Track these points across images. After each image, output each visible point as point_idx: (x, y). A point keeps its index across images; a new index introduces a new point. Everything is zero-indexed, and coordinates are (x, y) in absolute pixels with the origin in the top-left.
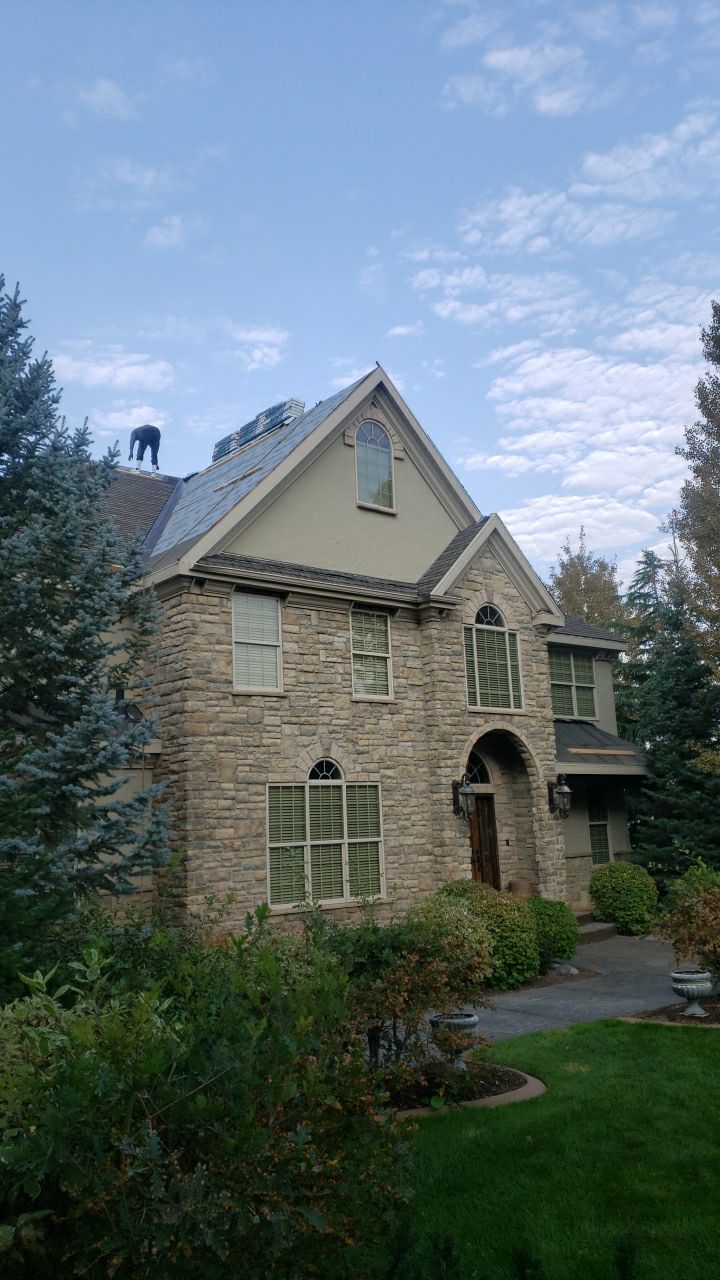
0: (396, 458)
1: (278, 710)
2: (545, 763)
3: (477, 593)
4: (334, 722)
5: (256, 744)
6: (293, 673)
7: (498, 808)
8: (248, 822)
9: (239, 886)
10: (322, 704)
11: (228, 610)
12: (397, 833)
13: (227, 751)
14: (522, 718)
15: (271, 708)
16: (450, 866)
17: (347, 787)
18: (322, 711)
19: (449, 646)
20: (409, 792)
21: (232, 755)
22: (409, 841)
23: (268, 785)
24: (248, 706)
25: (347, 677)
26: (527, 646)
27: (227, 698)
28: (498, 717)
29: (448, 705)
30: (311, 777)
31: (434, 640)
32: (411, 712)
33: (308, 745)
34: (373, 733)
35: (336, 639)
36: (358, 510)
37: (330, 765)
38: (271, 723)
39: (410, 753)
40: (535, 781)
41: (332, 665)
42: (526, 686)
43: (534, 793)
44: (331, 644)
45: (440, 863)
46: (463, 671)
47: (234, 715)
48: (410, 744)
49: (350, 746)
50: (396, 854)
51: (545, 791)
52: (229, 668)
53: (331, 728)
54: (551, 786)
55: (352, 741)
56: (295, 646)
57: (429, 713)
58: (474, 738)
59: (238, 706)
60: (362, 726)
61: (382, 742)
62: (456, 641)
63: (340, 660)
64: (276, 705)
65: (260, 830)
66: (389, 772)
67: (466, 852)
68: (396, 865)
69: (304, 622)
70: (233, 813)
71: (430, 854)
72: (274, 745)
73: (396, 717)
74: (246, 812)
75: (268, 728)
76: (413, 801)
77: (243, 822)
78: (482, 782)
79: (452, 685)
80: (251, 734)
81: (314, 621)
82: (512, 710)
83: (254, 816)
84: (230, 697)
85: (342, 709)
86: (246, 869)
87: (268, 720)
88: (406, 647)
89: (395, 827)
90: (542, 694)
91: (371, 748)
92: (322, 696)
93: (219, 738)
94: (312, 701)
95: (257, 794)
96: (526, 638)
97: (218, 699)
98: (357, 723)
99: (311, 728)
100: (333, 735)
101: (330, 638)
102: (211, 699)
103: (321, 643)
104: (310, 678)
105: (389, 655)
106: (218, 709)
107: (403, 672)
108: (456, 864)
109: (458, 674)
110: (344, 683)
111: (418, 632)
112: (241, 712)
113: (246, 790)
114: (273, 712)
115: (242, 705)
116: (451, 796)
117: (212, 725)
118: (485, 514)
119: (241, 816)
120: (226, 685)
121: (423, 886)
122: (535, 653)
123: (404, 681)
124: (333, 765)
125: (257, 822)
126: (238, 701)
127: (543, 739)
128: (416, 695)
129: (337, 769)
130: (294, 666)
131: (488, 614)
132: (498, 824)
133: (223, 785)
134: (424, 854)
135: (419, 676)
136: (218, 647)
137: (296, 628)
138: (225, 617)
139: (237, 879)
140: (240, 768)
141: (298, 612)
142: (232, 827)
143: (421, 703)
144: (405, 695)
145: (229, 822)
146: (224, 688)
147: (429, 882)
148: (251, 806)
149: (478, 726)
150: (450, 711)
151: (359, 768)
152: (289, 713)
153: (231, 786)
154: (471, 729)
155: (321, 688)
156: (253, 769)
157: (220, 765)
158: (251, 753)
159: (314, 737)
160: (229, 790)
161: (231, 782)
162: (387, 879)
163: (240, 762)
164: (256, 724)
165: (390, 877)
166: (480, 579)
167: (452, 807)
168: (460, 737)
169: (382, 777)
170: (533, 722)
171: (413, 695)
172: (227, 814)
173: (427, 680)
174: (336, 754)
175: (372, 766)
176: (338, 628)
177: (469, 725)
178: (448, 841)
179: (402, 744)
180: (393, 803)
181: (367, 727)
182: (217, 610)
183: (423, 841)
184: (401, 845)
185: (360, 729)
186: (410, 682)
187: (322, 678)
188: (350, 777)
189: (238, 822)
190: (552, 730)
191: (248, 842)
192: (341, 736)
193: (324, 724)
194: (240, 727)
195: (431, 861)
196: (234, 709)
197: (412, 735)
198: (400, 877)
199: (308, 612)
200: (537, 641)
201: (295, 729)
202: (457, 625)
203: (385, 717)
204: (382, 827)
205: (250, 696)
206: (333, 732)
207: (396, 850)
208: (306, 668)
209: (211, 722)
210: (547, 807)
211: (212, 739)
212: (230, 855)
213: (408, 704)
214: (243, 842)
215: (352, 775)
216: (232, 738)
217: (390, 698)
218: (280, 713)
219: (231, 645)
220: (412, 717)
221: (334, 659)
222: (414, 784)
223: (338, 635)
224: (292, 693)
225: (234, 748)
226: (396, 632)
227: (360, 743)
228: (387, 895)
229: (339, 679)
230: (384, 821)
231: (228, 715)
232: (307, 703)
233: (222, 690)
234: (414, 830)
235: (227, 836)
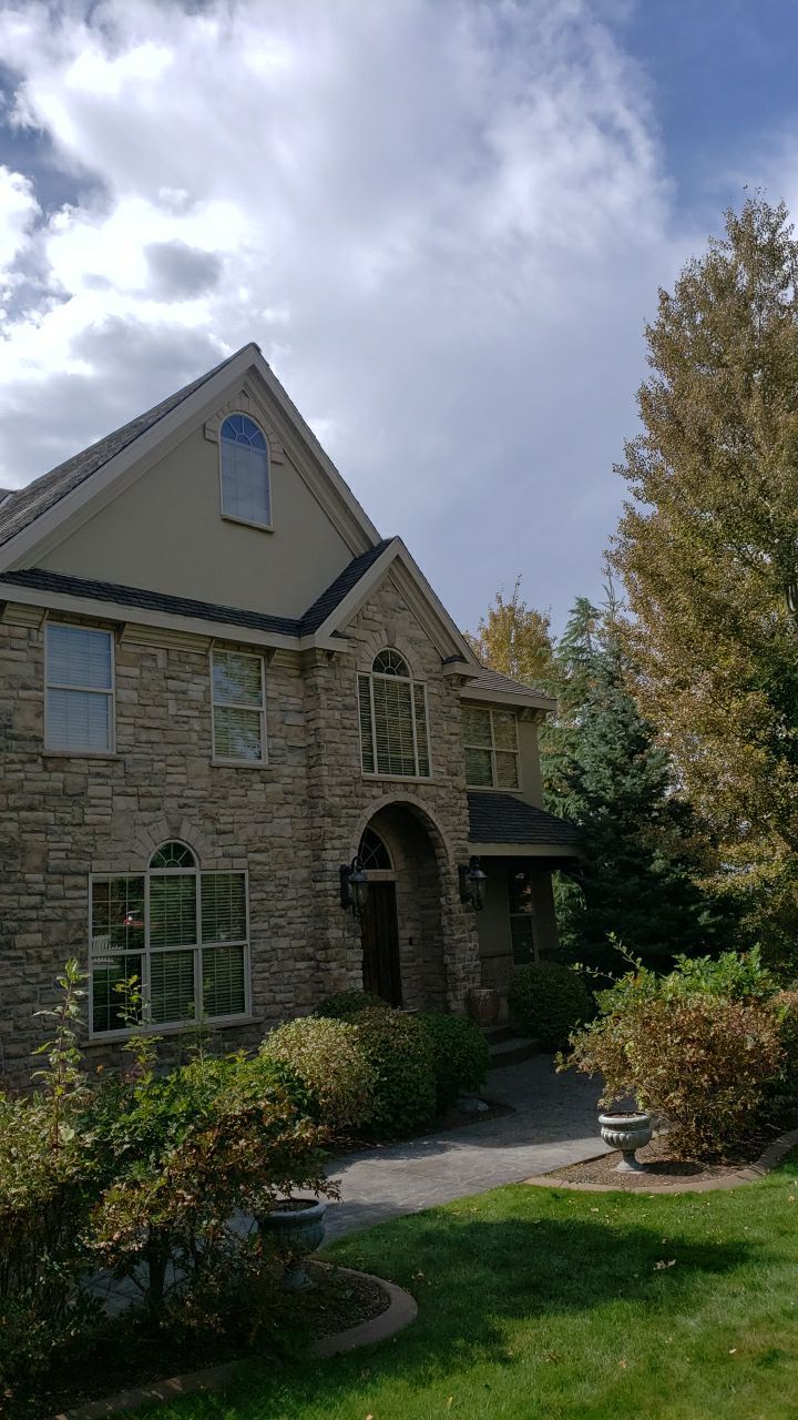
0: (273, 462)
1: (108, 777)
2: (455, 842)
3: (376, 635)
4: (188, 793)
5: (75, 822)
6: (130, 730)
7: (399, 899)
8: (62, 924)
10: (170, 769)
11: (38, 645)
12: (269, 933)
13: (33, 832)
14: (428, 788)
15: (98, 775)
16: (336, 973)
17: (202, 875)
18: (170, 779)
19: (339, 699)
20: (286, 882)
21: (41, 837)
22: (284, 943)
23: (91, 876)
24: (64, 772)
25: (206, 736)
26: (436, 701)
27: (35, 761)
28: (399, 787)
29: (337, 772)
30: (154, 865)
31: (320, 691)
32: (290, 780)
33: (150, 824)
34: (240, 807)
35: (191, 686)
36: (222, 524)
37: (179, 849)
38: (99, 794)
39: (288, 832)
40: (444, 865)
41: (185, 719)
42: (434, 749)
43: (442, 879)
44: (184, 692)
45: (323, 970)
46: (357, 730)
47: (44, 784)
48: (288, 820)
49: (209, 825)
50: (265, 961)
51: (455, 877)
52: (39, 722)
53: (182, 801)
54: (462, 870)
55: (211, 817)
56: (134, 696)
57: (313, 782)
58: (369, 813)
59: (50, 772)
60: (225, 798)
61: (251, 819)
62: (348, 692)
63: (196, 714)
64: (107, 771)
65: (80, 935)
66: (259, 857)
67: (356, 956)
68: (267, 975)
69: (149, 663)
70: (41, 913)
71: (311, 959)
72: (103, 823)
73: (270, 787)
74: (60, 912)
75: (93, 802)
76: (291, 893)
77: (54, 924)
78: (381, 867)
79: (343, 747)
80: (69, 810)
81: (162, 664)
82: (418, 778)
83: (72, 917)
84: (40, 760)
85: (198, 776)
87: (92, 791)
88: (285, 699)
89: (266, 926)
90: (454, 759)
91: (236, 826)
92: (170, 760)
93: (24, 814)
94: (158, 766)
95: (76, 887)
96: (435, 691)
97: (21, 762)
98: (218, 795)
99: (152, 801)
100: (185, 810)
101: (183, 686)
102: (12, 762)
103: (171, 692)
104: (155, 736)
105: (263, 709)
106: (22, 775)
107: (280, 730)
108: (343, 970)
109: (350, 733)
110: (202, 743)
111: (300, 681)
112: (56, 780)
113: (61, 882)
114: (101, 781)
115: (56, 771)
116: (338, 885)
117: (12, 797)
118: (385, 536)
119: (53, 916)
120: (33, 744)
121: (300, 1000)
122: (445, 710)
123: (282, 742)
124: (184, 849)
125: (76, 925)
126: (51, 765)
127: (454, 814)
128: (297, 759)
129: (189, 854)
130: (131, 720)
131: (389, 662)
132: (399, 918)
133: (27, 876)
134: (303, 960)
135: (302, 736)
136: (23, 694)
137: (135, 672)
138: (34, 654)
139: (45, 1000)
140: (52, 854)
141: (138, 650)
142: (39, 931)
143: (303, 769)
144: (282, 759)
145: (34, 926)
146: (31, 748)
147: (309, 994)
148: (67, 903)
149: (374, 797)
150: (339, 779)
151: (219, 852)
152: (123, 782)
153: (39, 877)
154: (365, 802)
155: (170, 749)
156: (71, 855)
157: (23, 849)
158: (69, 834)
159: (158, 813)
160: (36, 883)
161: (39, 871)
162: (254, 992)
164: (76, 797)
165: (257, 989)
166: (379, 617)
167: (339, 899)
168: (351, 811)
169: (249, 863)
170: (442, 793)
171: (293, 759)
172: (33, 914)
173: (311, 740)
174: (189, 835)
175: (235, 850)
176: (194, 672)
177: (364, 796)
178: (333, 942)
179: (279, 820)
180: (264, 896)
181: (232, 800)
182: (23, 644)
183: (303, 943)
184: (273, 950)
185: (222, 803)
186: (289, 743)
187: (172, 735)
188: (207, 864)
189: (48, 924)
190: (465, 803)
191: (63, 952)
192: (196, 811)
193: (172, 796)
194: (53, 802)
195: (309, 967)
196: (45, 776)
197: (290, 809)
198: (271, 991)
199: (153, 651)
200: (448, 694)
201: (132, 803)
202: (350, 673)
203: (256, 786)
204: (250, 927)
205: (68, 759)
206: (185, 805)
207: (266, 956)
208: (148, 723)
209: (12, 792)
210: (458, 897)
211: (13, 815)
212: (37, 968)
213: (286, 770)
214: (55, 951)
215: (210, 862)
216: (41, 814)
217: (264, 763)
218: (111, 782)
219: (41, 690)
220: (290, 787)
221: (188, 713)
222: (293, 871)
223: (195, 681)
224: (128, 756)
225: (45, 828)
226: (273, 680)
227: (222, 820)
228: (255, 1014)
229: (195, 737)
230: (252, 918)
231: (35, 784)
232: (150, 769)
233: (28, 750)
234: (291, 930)
235: (32, 944)
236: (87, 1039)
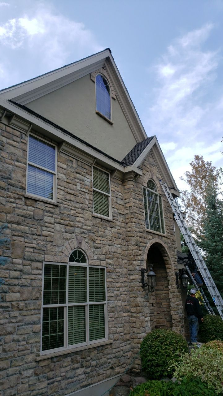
0: (112, 97)
1: (52, 213)
2: (174, 262)
3: (148, 173)
4: (84, 227)
5: (38, 234)
6: (62, 193)
8: (30, 288)
9: (21, 338)
10: (78, 215)
11: (25, 141)
12: (114, 298)
13: (18, 236)
14: (165, 238)
15: (49, 212)
17: (89, 268)
18: (78, 219)
19: (138, 196)
20: (119, 274)
21: (22, 239)
22: (119, 303)
23: (44, 263)
24: (35, 207)
25: (91, 202)
27: (21, 199)
28: (157, 236)
29: (138, 226)
30: (70, 260)
32: (119, 228)
33: (70, 239)
34: (103, 237)
35: (86, 179)
37: (80, 253)
38: (49, 221)
39: (119, 251)
40: (170, 272)
41: (83, 193)
43: (169, 278)
44: (83, 181)
46: (143, 209)
47: (25, 211)
48: (119, 246)
49: (92, 243)
50: (113, 312)
51: (175, 277)
52: (24, 179)
53: (82, 230)
54: (177, 275)
55: (93, 240)
56: (64, 177)
57: (128, 229)
58: (149, 246)
59: (28, 206)
60: (97, 232)
61: (107, 243)
62: (140, 193)
63: (87, 191)
64: (52, 210)
65: (38, 295)
66: (110, 261)
67: (148, 311)
68: (113, 319)
69: (70, 164)
70: (20, 282)
71: (129, 312)
72: (50, 236)
73: (113, 230)
74: (29, 281)
75: (47, 224)
76: (121, 280)
77: (26, 288)
80: (36, 227)
81: (75, 166)
82: (162, 234)
83: (35, 284)
84: (23, 199)
85: (88, 220)
86: (26, 324)
87: (47, 219)
88: (117, 193)
89: (113, 295)
91: (101, 246)
92: (78, 210)
93: (14, 225)
94: (73, 212)
95: (37, 269)
97: (15, 198)
98: (95, 230)
99: (71, 228)
100: (83, 235)
101: (83, 178)
102: (10, 197)
103: (78, 179)
104: (72, 198)
105: (110, 195)
106: (14, 205)
107: (116, 206)
108: (144, 317)
109: (141, 210)
110: (89, 205)
111: (122, 186)
112: (30, 210)
113: (30, 265)
114: (50, 215)
115: (31, 206)
116: (141, 277)
117: (9, 215)
119: (26, 284)
120: (21, 190)
121: (126, 332)
123: (116, 210)
124: (82, 254)
125: (36, 289)
126: (28, 202)
129: (84, 256)
130: (63, 188)
131: (151, 184)
133: (14, 260)
134: (126, 312)
135: (123, 209)
136: (17, 163)
137: (65, 166)
138: (22, 146)
139: (19, 333)
140: (27, 249)
141: (66, 157)
142: (19, 292)
143: (124, 224)
144: (117, 218)
145: (17, 288)
146: (20, 191)
147: (128, 328)
148: (33, 277)
149: (150, 240)
150: (139, 229)
151: (96, 257)
152: (59, 217)
153: (20, 261)
154: (147, 241)
155: (77, 205)
156: (36, 251)
157: (13, 245)
158: (35, 239)
159: (73, 235)
160: (18, 264)
161: (20, 258)
162: (109, 328)
163: (27, 245)
164: (39, 220)
165: (110, 326)
166: (148, 166)
167: (141, 284)
168: (143, 244)
169: (106, 264)
170: (169, 241)
171: (121, 218)
172: (16, 282)
173: (126, 212)
175: (102, 257)
176: (87, 173)
177: (147, 238)
178: (139, 304)
179: (116, 245)
180: (112, 280)
181: (100, 233)
182: (18, 139)
183: (126, 303)
184: (116, 306)
185: (96, 234)
186: (119, 212)
187: (78, 199)
188: (91, 262)
189: (23, 288)
192: (86, 236)
193: (78, 227)
194: (28, 221)
195: (128, 316)
196: (26, 207)
197: (120, 241)
198: (115, 327)
199: (72, 159)
201: (62, 228)
203: (108, 228)
204: (107, 295)
205: (36, 201)
206: (83, 233)
207: (113, 309)
208: (70, 191)
209: (9, 213)
210: (176, 286)
211: (9, 225)
212: (16, 313)
213: (118, 223)
214: (26, 304)
215: (93, 261)
216: (23, 227)
217: (110, 218)
218: (54, 216)
219: (26, 164)
220: (120, 231)
221: (84, 190)
222: (121, 269)
223: (87, 177)
224: (61, 205)
225: (23, 235)
226: (113, 184)
227: (97, 242)
228: (110, 339)
229: (87, 202)
230: (108, 291)
231: (21, 210)
232: (70, 213)
233: (18, 193)
234: (122, 297)
235: (15, 299)
236: (39, 356)
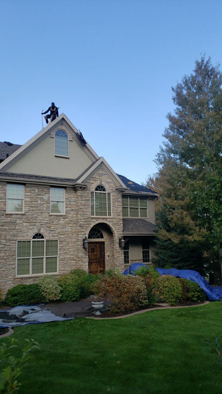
0: (69, 141)
1: (22, 218)
2: (118, 232)
3: (96, 181)
4: (42, 222)
5: (13, 229)
6: (28, 207)
7: (106, 246)
8: (9, 251)
9: (6, 270)
10: (38, 216)
11: (5, 189)
12: (64, 254)
13: (3, 231)
14: (111, 219)
15: (19, 218)
16: (80, 264)
17: (46, 241)
18: (38, 218)
19: (84, 198)
20: (69, 242)
21: (5, 232)
22: (68, 256)
23: (17, 241)
24: (11, 218)
25: (48, 208)
26: (114, 197)
28: (102, 219)
29: (83, 216)
30: (33, 238)
31: (79, 196)
32: (71, 218)
33: (32, 229)
34: (57, 225)
35: (44, 197)
36: (55, 157)
37: (40, 235)
38: (20, 222)
39: (70, 230)
40: (115, 238)
41: (43, 204)
42: (113, 209)
43: (114, 242)
44: (43, 198)
45: (78, 263)
46: (90, 205)
48: (70, 227)
49: (48, 229)
50: (62, 260)
51: (118, 241)
52: (5, 207)
53: (41, 223)
54: (120, 239)
55: (49, 227)
56: (29, 199)
57: (77, 218)
58: (92, 225)
61: (60, 227)
62: (87, 196)
63: (46, 203)
65: (14, 254)
66: (61, 236)
67: (87, 260)
68: (63, 264)
69: (33, 192)
70: (4, 249)
71: (75, 260)
72: (20, 229)
73: (66, 220)
74: (9, 249)
75: (18, 224)
76: (70, 245)
79: (85, 210)
80: (12, 226)
81: (37, 192)
82: (107, 217)
83: (12, 250)
84: (5, 215)
85: (45, 218)
86: (8, 265)
87: (17, 222)
88: (71, 198)
89: (63, 252)
90: (119, 212)
91: (56, 229)
92: (38, 214)
94: (35, 215)
95: (13, 243)
96: (114, 195)
97: (0, 216)
98: (51, 222)
99: (33, 224)
100: (42, 226)
101: (42, 196)
103: (39, 198)
104: (34, 209)
105: (64, 201)
107: (69, 206)
108: (83, 263)
109: (87, 206)
110: (47, 210)
111: (75, 194)
112: (9, 219)
113: (9, 242)
114: (20, 219)
115: (9, 217)
116: (82, 243)
118: (99, 156)
119: (7, 250)
122: (116, 199)
123: (69, 209)
124: (41, 235)
125: (13, 252)
126: (7, 216)
127: (118, 225)
128: (73, 213)
129: (43, 236)
130: (28, 205)
131: (100, 188)
132: (106, 251)
133: (1, 241)
134: (73, 260)
135: (74, 207)
136: (1, 200)
137: (30, 194)
138: (4, 191)
139: (5, 268)
140: (7, 236)
141: (31, 189)
142: (4, 253)
143: (75, 215)
144: (69, 213)
145: (3, 252)
146: (3, 212)
148: (11, 247)
149: (94, 222)
150: (83, 218)
151: (51, 235)
152: (26, 219)
153: (4, 241)
154: (91, 223)
155: (38, 212)
156: (12, 236)
157: (0, 235)
158: (11, 231)
159: (35, 226)
160: (4, 242)
161: (4, 240)
163: (7, 234)
164: (14, 223)
165: (60, 267)
166: (97, 177)
167: (82, 246)
168: (87, 225)
169: (59, 238)
170: (115, 220)
172: (2, 249)
173: (77, 208)
174: (42, 231)
175: (55, 235)
176: (45, 193)
177: (91, 221)
178: (80, 257)
179: (68, 228)
180: (63, 245)
181: (54, 223)
182: (1, 189)
183: (73, 256)
184: (65, 258)
185: (52, 224)
186: (71, 209)
187: (39, 208)
188: (47, 238)
189: (6, 251)
190: (121, 222)
192: (45, 226)
193: (38, 222)
194: (8, 224)
195: (75, 262)
196: (6, 219)
197: (71, 225)
198: (64, 267)
199: (34, 189)
200: (118, 195)
201: (28, 224)
202: (88, 192)
203: (61, 220)
204: (58, 252)
205: (12, 215)
206: (42, 225)
207: (63, 259)
208: (33, 206)
210: (118, 246)
212: (3, 261)
213: (70, 215)
214: (8, 257)
215: (48, 238)
216: (5, 227)
217: (64, 214)
218: (22, 219)
219: (6, 199)
220: (71, 220)
221: (43, 203)
222: (71, 240)
223: (45, 195)
224: (27, 213)
225: (5, 230)
226: (67, 194)
227: (52, 228)
228: (59, 273)
229: (45, 209)
230: (59, 251)
231: (3, 220)
232: (33, 216)
234: (70, 253)
235: (2, 256)
